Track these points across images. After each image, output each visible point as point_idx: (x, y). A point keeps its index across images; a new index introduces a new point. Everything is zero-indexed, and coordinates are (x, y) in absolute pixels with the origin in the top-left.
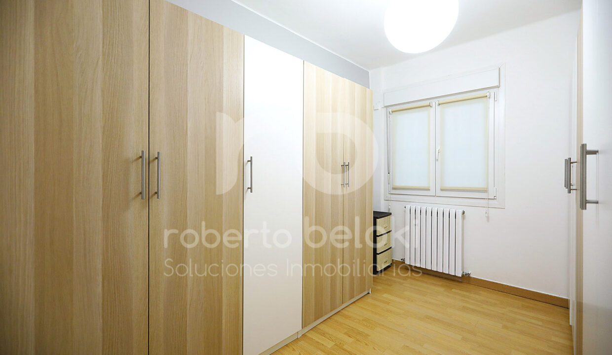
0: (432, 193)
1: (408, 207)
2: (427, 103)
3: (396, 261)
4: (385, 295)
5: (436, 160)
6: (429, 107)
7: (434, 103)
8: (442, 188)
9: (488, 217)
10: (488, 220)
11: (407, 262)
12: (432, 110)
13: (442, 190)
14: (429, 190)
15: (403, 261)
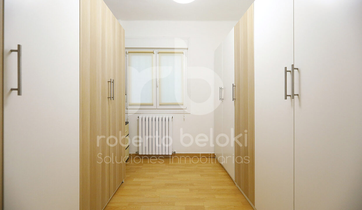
0: (154, 107)
1: (140, 117)
2: (151, 51)
3: (132, 154)
4: (135, 180)
5: (157, 86)
6: (153, 53)
7: (155, 51)
8: (160, 104)
9: (184, 119)
10: (184, 120)
11: (140, 153)
12: (154, 55)
13: (160, 105)
14: (152, 105)
15: (137, 154)
